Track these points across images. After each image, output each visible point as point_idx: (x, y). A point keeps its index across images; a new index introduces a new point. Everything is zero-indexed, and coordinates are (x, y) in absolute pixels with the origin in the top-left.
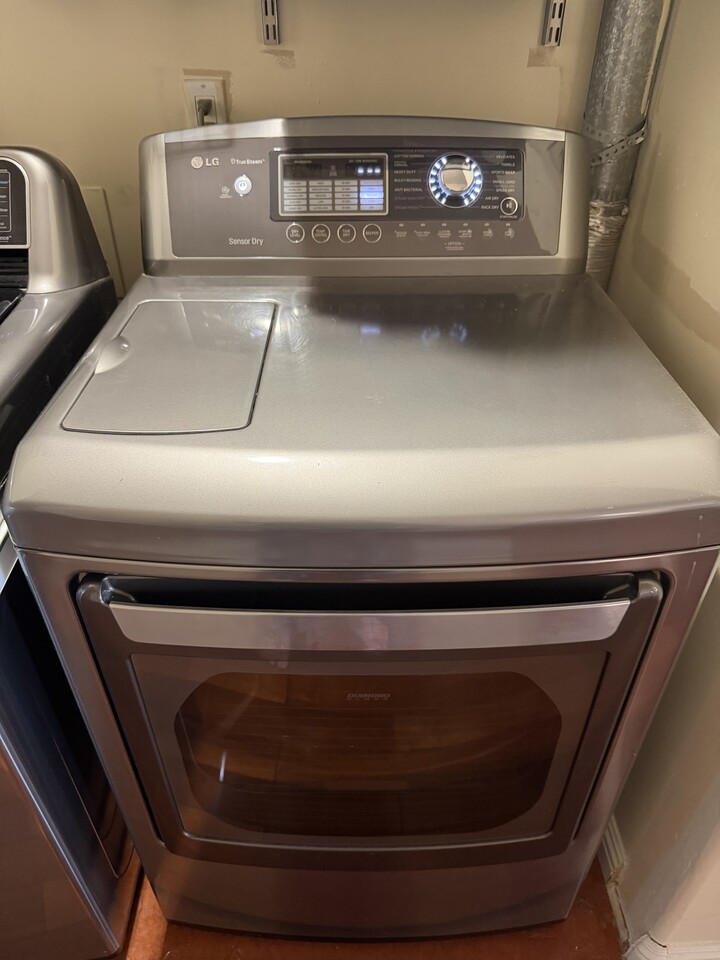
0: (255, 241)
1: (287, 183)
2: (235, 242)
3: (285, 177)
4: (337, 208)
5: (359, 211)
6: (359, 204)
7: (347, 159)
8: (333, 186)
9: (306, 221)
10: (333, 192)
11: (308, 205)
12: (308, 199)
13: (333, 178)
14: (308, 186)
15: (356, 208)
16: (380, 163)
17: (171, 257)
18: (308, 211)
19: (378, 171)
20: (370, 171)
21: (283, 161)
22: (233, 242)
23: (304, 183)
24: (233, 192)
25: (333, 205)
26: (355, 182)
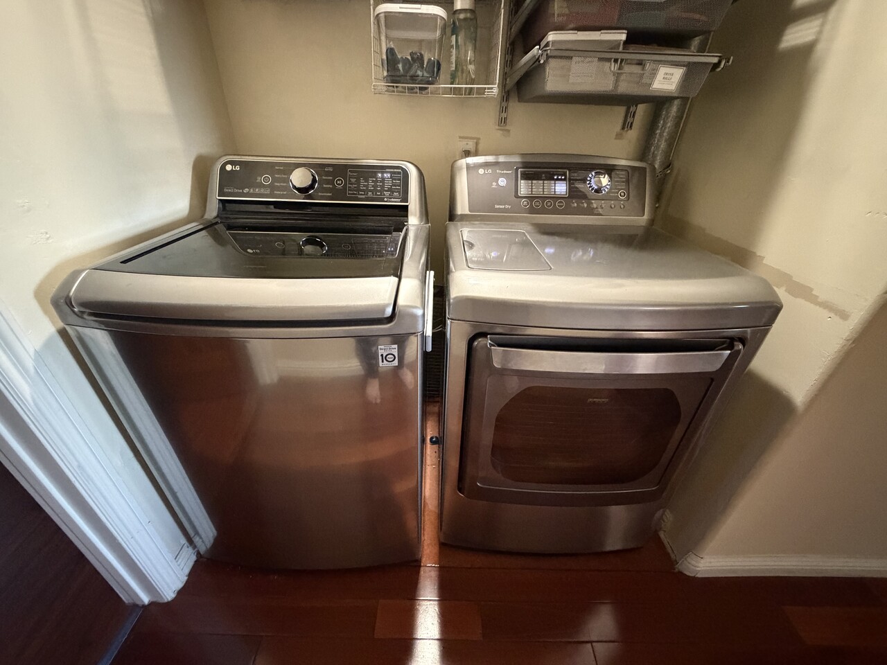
0: (507, 206)
1: (522, 181)
2: (498, 207)
3: (521, 179)
4: (545, 193)
5: (555, 194)
6: (555, 192)
7: (550, 172)
8: (543, 183)
9: (531, 198)
10: (543, 186)
11: (532, 191)
12: (532, 189)
13: (544, 180)
14: (532, 183)
15: (553, 193)
16: (565, 174)
17: (467, 212)
18: (532, 194)
19: (563, 177)
20: (560, 177)
21: (521, 172)
22: (497, 207)
23: (530, 182)
24: (498, 184)
25: (543, 191)
26: (553, 182)
